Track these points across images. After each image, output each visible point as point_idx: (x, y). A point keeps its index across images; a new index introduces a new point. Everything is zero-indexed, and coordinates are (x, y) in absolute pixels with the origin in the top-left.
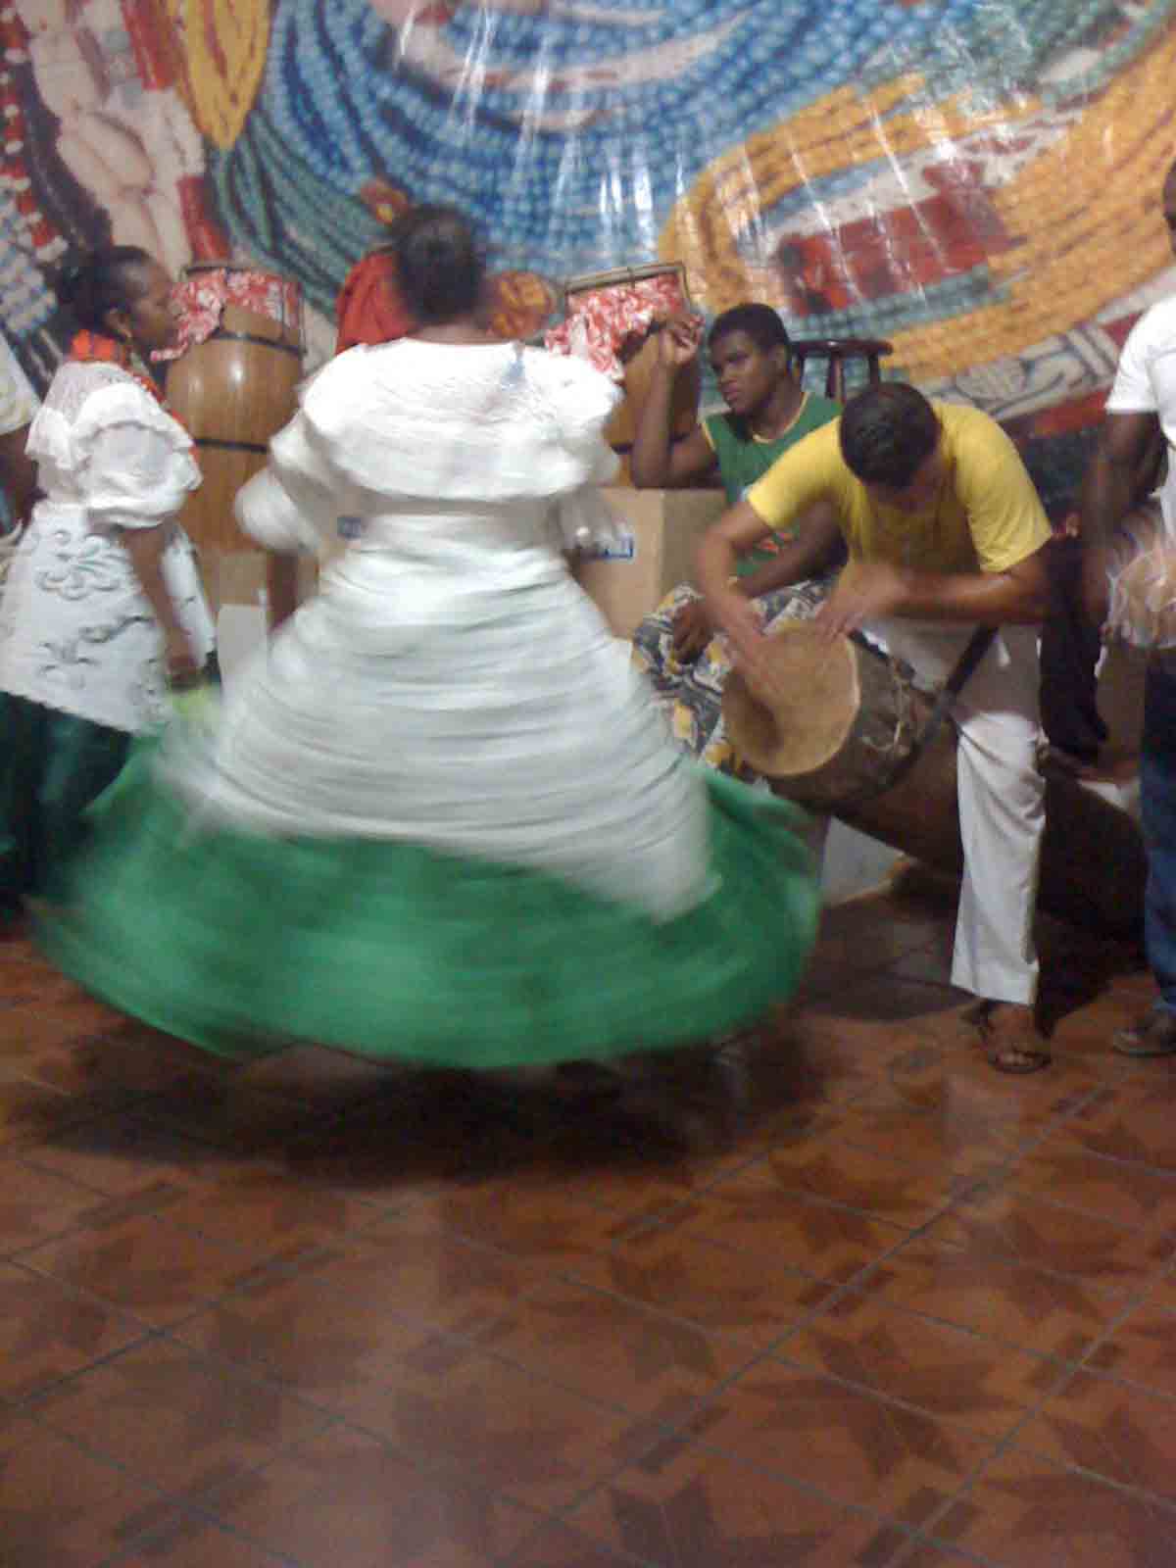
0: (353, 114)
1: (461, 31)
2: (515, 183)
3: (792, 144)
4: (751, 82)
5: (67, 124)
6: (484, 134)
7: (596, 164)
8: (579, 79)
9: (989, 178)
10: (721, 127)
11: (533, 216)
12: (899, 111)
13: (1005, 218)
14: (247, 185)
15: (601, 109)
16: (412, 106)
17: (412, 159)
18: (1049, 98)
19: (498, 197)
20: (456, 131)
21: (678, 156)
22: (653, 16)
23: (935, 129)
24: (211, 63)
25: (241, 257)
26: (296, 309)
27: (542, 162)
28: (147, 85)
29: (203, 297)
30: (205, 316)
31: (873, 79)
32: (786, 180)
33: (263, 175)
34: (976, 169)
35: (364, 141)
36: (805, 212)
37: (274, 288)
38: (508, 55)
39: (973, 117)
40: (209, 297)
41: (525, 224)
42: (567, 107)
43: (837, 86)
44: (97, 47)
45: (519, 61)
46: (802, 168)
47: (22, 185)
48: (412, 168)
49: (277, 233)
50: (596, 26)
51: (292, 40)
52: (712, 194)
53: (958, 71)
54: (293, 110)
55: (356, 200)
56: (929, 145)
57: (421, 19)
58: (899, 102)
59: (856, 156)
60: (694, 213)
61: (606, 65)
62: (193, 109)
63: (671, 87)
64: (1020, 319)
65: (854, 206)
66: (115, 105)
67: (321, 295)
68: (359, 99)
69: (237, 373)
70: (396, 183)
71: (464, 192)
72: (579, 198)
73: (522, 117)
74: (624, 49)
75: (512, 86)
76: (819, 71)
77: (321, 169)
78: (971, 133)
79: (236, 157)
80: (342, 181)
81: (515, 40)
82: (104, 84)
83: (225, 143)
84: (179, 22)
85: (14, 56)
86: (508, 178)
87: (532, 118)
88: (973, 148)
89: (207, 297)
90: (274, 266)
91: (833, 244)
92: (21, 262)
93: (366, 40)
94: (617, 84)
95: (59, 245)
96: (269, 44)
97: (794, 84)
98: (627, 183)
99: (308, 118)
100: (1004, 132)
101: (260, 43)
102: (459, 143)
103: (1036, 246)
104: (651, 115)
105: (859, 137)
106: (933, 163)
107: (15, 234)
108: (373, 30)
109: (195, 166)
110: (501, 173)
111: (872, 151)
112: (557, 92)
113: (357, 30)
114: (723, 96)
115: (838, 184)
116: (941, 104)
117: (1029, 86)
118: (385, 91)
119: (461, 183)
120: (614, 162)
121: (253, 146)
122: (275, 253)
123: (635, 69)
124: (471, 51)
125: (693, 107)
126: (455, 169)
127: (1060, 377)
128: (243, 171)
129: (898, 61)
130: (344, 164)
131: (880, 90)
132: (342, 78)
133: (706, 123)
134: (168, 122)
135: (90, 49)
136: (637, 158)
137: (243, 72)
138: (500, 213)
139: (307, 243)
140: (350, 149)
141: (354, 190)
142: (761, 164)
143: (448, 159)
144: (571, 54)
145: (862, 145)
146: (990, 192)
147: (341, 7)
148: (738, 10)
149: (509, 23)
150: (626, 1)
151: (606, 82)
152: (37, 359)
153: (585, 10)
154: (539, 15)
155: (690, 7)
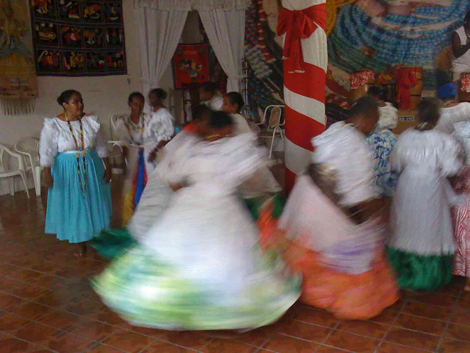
0: (359, 34)
1: (389, 19)
7: (422, 45)
8: (418, 29)
11: (406, 54)
14: (329, 48)
15: (423, 35)
16: (374, 32)
17: (375, 43)
19: (397, 51)
22: (436, 18)
27: (408, 44)
35: (363, 41)
38: (400, 23)
41: (403, 56)
42: (415, 34)
45: (403, 25)
47: (263, 47)
48: (374, 45)
49: (337, 57)
50: (422, 19)
51: (343, 18)
54: (343, 33)
55: (360, 51)
57: (379, 16)
61: (424, 26)
63: (440, 31)
67: (348, 70)
68: (361, 31)
70: (371, 48)
71: (388, 50)
73: (403, 36)
74: (429, 23)
77: (350, 45)
80: (356, 47)
81: (401, 21)
85: (262, 19)
92: (262, 63)
93: (363, 20)
94: (427, 30)
95: (274, 60)
96: (336, 19)
99: (346, 34)
101: (334, 19)
102: (387, 40)
104: (435, 36)
107: (261, 57)
108: (365, 19)
110: (398, 46)
112: (412, 31)
113: (362, 18)
118: (368, 30)
119: (387, 48)
123: (432, 27)
124: (391, 23)
126: (386, 45)
130: (356, 44)
132: (356, 27)
137: (329, 25)
138: (397, 54)
139: (345, 59)
140: (358, 41)
141: (359, 48)
143: (384, 43)
144: (416, 24)
147: (357, 12)
148: (456, 17)
149: (400, 18)
150: (430, 14)
151: (424, 30)
152: (265, 83)
153: (419, 16)
154: (409, 16)
155: (444, 16)
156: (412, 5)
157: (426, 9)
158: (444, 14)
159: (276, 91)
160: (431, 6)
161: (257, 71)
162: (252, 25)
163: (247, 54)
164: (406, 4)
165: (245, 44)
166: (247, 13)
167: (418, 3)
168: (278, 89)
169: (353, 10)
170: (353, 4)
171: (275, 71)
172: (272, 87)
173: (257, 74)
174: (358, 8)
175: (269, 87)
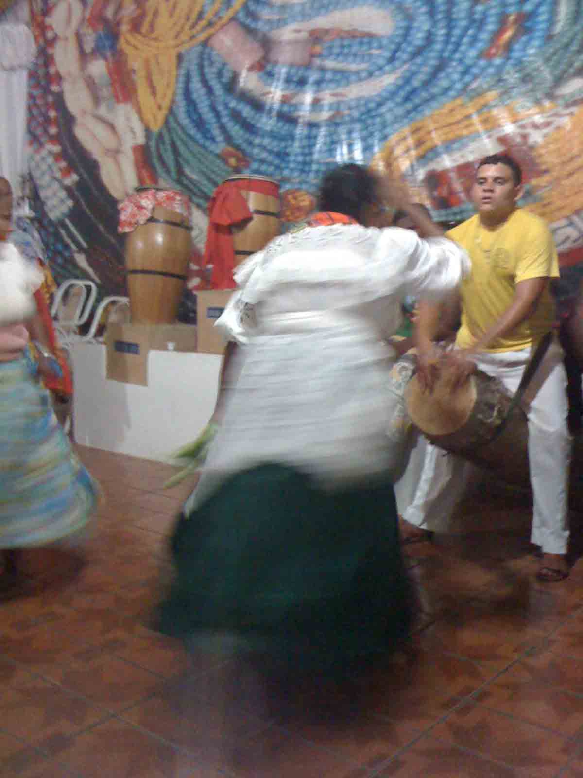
0: (218, 115)
1: (270, 75)
2: (296, 147)
3: (432, 127)
4: (411, 97)
5: (79, 119)
6: (280, 124)
7: (335, 137)
8: (327, 98)
9: (531, 141)
10: (397, 120)
11: (305, 163)
12: (485, 110)
13: (538, 161)
14: (166, 150)
15: (338, 111)
16: (246, 111)
17: (247, 136)
18: (561, 102)
19: (287, 154)
20: (267, 123)
21: (376, 134)
22: (364, 66)
23: (504, 118)
24: (148, 91)
25: (162, 183)
26: (188, 208)
27: (308, 137)
28: (118, 100)
29: (144, 203)
30: (145, 211)
31: (473, 94)
32: (428, 144)
33: (173, 145)
34: (525, 137)
35: (223, 128)
36: (438, 160)
37: (178, 198)
38: (292, 86)
39: (523, 113)
40: (147, 202)
41: (300, 167)
42: (321, 111)
43: (455, 98)
44: (94, 83)
45: (299, 88)
46: (437, 138)
47: (56, 149)
48: (246, 141)
49: (180, 172)
50: (336, 72)
51: (188, 78)
52: (391, 151)
53: (515, 90)
54: (189, 114)
55: (218, 156)
56: (500, 126)
57: (251, 69)
58: (485, 106)
59: (465, 132)
60: (384, 161)
61: (340, 90)
62: (139, 112)
63: (372, 100)
64: (547, 210)
65: (462, 156)
66: (103, 111)
67: (201, 201)
68: (220, 108)
69: (160, 239)
70: (238, 148)
71: (270, 152)
72: (326, 155)
73: (299, 117)
74: (348, 83)
75: (294, 101)
76: (446, 90)
77: (201, 141)
78: (522, 119)
79: (160, 136)
80: (212, 147)
81: (295, 79)
82: (97, 100)
83: (155, 128)
84: (134, 71)
85: (55, 88)
86: (291, 146)
87: (304, 116)
88: (523, 127)
89: (146, 202)
90: (178, 188)
91: (453, 175)
92: (56, 185)
93: (224, 80)
94: (346, 99)
95: (75, 177)
96: (177, 81)
97: (433, 97)
98: (350, 146)
99: (195, 117)
100: (538, 119)
101: (173, 80)
102: (268, 128)
103: (555, 174)
104: (363, 114)
105: (467, 122)
106: (502, 134)
107: (52, 171)
108: (227, 76)
109: (141, 140)
110: (289, 143)
111: (472, 129)
112: (316, 103)
113: (220, 74)
114: (398, 105)
115: (455, 146)
116: (507, 105)
117: (550, 96)
118: (233, 104)
119: (269, 147)
120: (344, 137)
121: (169, 130)
122: (179, 182)
123: (356, 91)
124: (274, 84)
125: (383, 110)
126: (266, 141)
127: (567, 239)
128: (164, 143)
129: (485, 86)
130: (213, 139)
131: (476, 100)
132: (212, 98)
133: (389, 117)
134: (128, 119)
135: (91, 84)
136: (355, 135)
137: (165, 95)
138: (288, 162)
139: (195, 177)
140: (216, 132)
141: (218, 151)
142: (416, 136)
143: (263, 136)
144: (324, 85)
145: (467, 127)
146: (532, 148)
147: (212, 63)
148: (405, 62)
149: (293, 71)
150: (350, 59)
151: (340, 98)
152: (63, 232)
153: (330, 63)
154: (308, 66)
155: (381, 62)
156: (316, 37)
157: (342, 46)
158: (379, 56)
159: (81, 249)
160: (354, 37)
161: (50, 204)
162: (40, 102)
163: (33, 164)
164: (304, 35)
165: (31, 143)
166: (32, 75)
167: (327, 31)
168: (84, 244)
169: (205, 56)
170: (206, 43)
171: (77, 202)
172: (74, 240)
173: (50, 210)
174: (214, 53)
175: (68, 240)
